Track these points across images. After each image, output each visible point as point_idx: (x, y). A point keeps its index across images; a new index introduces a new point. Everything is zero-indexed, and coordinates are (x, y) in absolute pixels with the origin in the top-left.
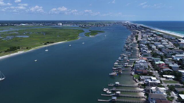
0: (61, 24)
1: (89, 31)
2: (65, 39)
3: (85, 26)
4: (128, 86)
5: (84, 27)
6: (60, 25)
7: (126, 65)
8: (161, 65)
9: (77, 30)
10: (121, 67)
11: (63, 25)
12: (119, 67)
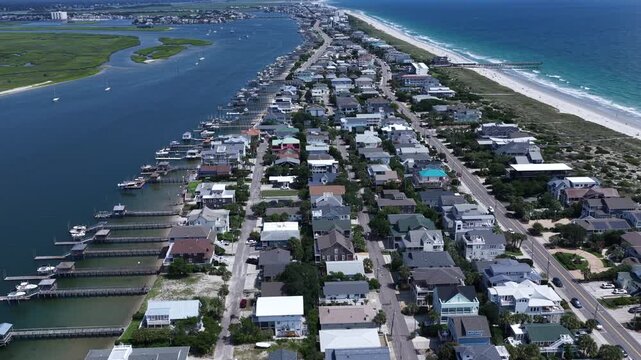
0: (64, 15)
1: (161, 40)
2: (45, 75)
3: (155, 20)
4: (160, 212)
5: (149, 27)
6: (61, 20)
7: (192, 154)
8: (282, 148)
9: (117, 37)
10: (167, 163)
11: (74, 19)
12: (161, 163)
